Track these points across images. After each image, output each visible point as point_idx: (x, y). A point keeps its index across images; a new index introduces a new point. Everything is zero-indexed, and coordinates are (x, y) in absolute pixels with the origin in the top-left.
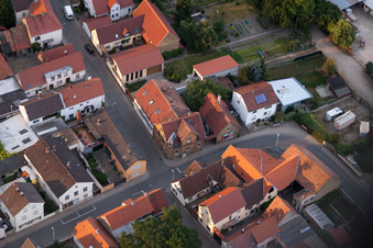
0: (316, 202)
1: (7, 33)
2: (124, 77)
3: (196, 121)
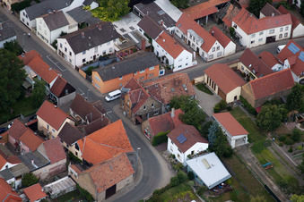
1: (231, 6)
2: (206, 76)
3: (144, 98)
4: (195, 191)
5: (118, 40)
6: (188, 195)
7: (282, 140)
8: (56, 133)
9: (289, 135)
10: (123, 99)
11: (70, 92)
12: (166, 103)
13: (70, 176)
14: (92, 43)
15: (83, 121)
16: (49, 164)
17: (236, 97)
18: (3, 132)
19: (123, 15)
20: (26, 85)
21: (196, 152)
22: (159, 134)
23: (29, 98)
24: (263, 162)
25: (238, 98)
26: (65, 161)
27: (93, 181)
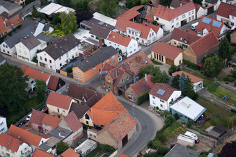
0: (98, 143)
1: (149, 7)
2: (153, 53)
3: (120, 73)
4: (184, 126)
5: (80, 45)
6: (181, 130)
7: (227, 80)
8: (66, 113)
9: (229, 76)
10: (104, 79)
11: (62, 85)
12: (136, 74)
13: (90, 139)
14: (64, 50)
15: (80, 101)
16: (72, 133)
17: (180, 61)
18: (24, 123)
19: (75, 31)
20: (27, 90)
21: (174, 99)
22: (141, 95)
23: (32, 98)
24: (221, 97)
25: (182, 62)
26: (82, 129)
27: (112, 135)
